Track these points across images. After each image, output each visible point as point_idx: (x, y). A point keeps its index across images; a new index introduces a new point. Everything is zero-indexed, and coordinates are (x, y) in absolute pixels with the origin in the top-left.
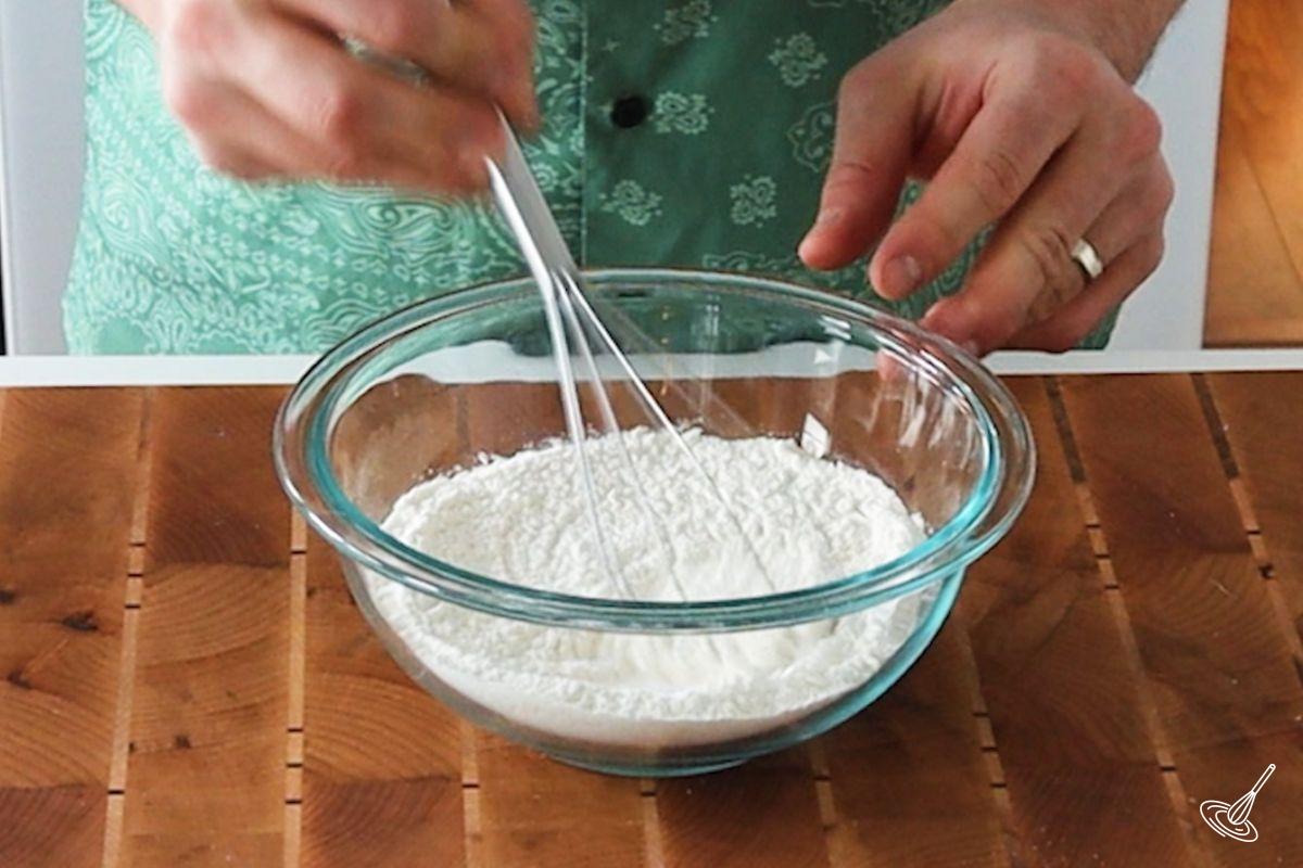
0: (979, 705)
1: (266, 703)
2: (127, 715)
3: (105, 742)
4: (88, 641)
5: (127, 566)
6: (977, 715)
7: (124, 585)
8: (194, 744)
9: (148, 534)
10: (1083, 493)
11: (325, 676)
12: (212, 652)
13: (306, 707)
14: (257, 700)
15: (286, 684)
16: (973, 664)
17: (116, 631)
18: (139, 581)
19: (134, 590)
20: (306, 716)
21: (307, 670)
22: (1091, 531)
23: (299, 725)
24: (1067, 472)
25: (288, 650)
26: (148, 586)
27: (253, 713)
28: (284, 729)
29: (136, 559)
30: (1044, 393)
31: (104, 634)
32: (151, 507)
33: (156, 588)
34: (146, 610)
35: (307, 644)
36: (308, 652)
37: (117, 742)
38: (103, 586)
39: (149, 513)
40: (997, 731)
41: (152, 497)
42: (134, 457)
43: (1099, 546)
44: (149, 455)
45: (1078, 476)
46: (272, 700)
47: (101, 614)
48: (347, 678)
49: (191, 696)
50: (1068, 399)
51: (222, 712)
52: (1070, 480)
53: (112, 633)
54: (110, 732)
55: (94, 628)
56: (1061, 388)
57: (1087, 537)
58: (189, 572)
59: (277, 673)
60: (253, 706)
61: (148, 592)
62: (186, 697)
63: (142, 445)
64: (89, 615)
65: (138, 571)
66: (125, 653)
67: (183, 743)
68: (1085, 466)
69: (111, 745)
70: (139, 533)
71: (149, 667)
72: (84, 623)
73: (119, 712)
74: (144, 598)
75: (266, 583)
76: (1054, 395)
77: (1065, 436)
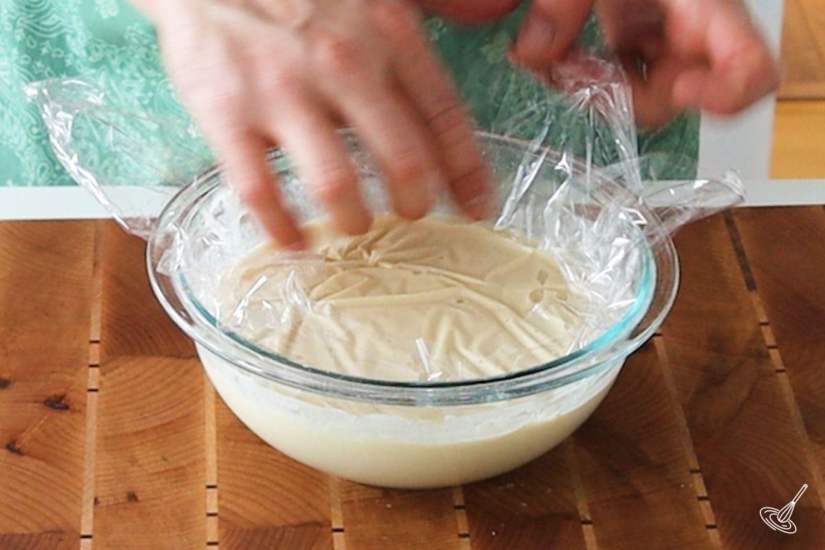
0: (694, 464)
1: (189, 465)
2: (92, 476)
3: (76, 498)
4: (65, 417)
5: (88, 358)
6: (693, 471)
7: (87, 374)
8: (139, 498)
9: (102, 334)
10: (755, 298)
11: (232, 444)
12: (151, 425)
13: (219, 468)
14: (184, 463)
15: (203, 450)
16: (687, 430)
17: (81, 411)
18: (97, 370)
19: (93, 377)
20: (219, 475)
21: (218, 439)
22: (763, 328)
23: (213, 483)
24: (743, 281)
25: (204, 423)
26: (103, 374)
27: (180, 474)
28: (204, 486)
29: (95, 353)
31: (74, 411)
32: (103, 312)
33: (108, 375)
34: (100, 393)
35: (217, 418)
36: (218, 425)
37: (85, 498)
38: (72, 375)
39: (102, 318)
40: (708, 484)
41: (103, 304)
42: (90, 274)
43: (769, 339)
44: (101, 272)
45: (751, 285)
46: (194, 463)
47: (72, 396)
48: (247, 445)
49: (137, 461)
50: (740, 226)
51: (157, 473)
52: (745, 288)
53: (79, 411)
54: (80, 489)
55: (67, 407)
57: (760, 333)
58: (131, 363)
59: (196, 442)
60: (183, 467)
61: (103, 378)
62: (133, 461)
63: (95, 264)
64: (63, 397)
65: (96, 362)
66: (89, 426)
67: (132, 497)
68: (756, 278)
69: (81, 499)
70: (95, 334)
71: (106, 438)
72: (58, 404)
73: (86, 473)
74: (100, 383)
75: (187, 372)
76: (730, 222)
77: (740, 253)
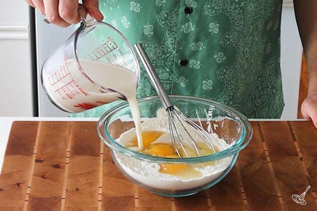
0: (242, 184)
1: (94, 182)
2: (66, 184)
3: (61, 189)
4: (57, 170)
5: (66, 156)
6: (241, 186)
7: (65, 159)
8: (79, 190)
9: (71, 150)
10: (264, 144)
11: (107, 177)
12: (83, 172)
13: (103, 183)
14: (93, 181)
15: (99, 179)
17: (64, 168)
18: (69, 159)
19: (68, 160)
20: (103, 185)
21: (103, 176)
22: (266, 151)
23: (101, 186)
24: (261, 140)
25: (99, 172)
26: (70, 159)
27: (92, 184)
28: (98, 187)
29: (68, 154)
30: (257, 125)
31: (61, 168)
32: (71, 144)
33: (72, 160)
34: (69, 164)
35: (103, 171)
36: (103, 172)
37: (64, 189)
38: (61, 159)
39: (71, 146)
40: (245, 189)
41: (71, 142)
42: (68, 135)
43: (267, 154)
44: (71, 134)
45: (263, 141)
46: (96, 182)
47: (61, 165)
48: (111, 178)
49: (79, 181)
50: (261, 126)
51: (86, 184)
52: (261, 141)
53: (63, 168)
54: (63, 187)
55: (59, 167)
56: (260, 124)
57: (265, 153)
58: (79, 157)
59: (97, 177)
60: (92, 183)
61: (70, 161)
62: (78, 181)
63: (69, 133)
64: (58, 165)
65: (69, 156)
66: (65, 172)
67: (77, 189)
68: (265, 139)
69: (62, 190)
70: (69, 149)
71: (71, 175)
72: (57, 166)
73: (64, 183)
74: (70, 162)
75: (95, 159)
76: (259, 125)
77: (261, 133)
